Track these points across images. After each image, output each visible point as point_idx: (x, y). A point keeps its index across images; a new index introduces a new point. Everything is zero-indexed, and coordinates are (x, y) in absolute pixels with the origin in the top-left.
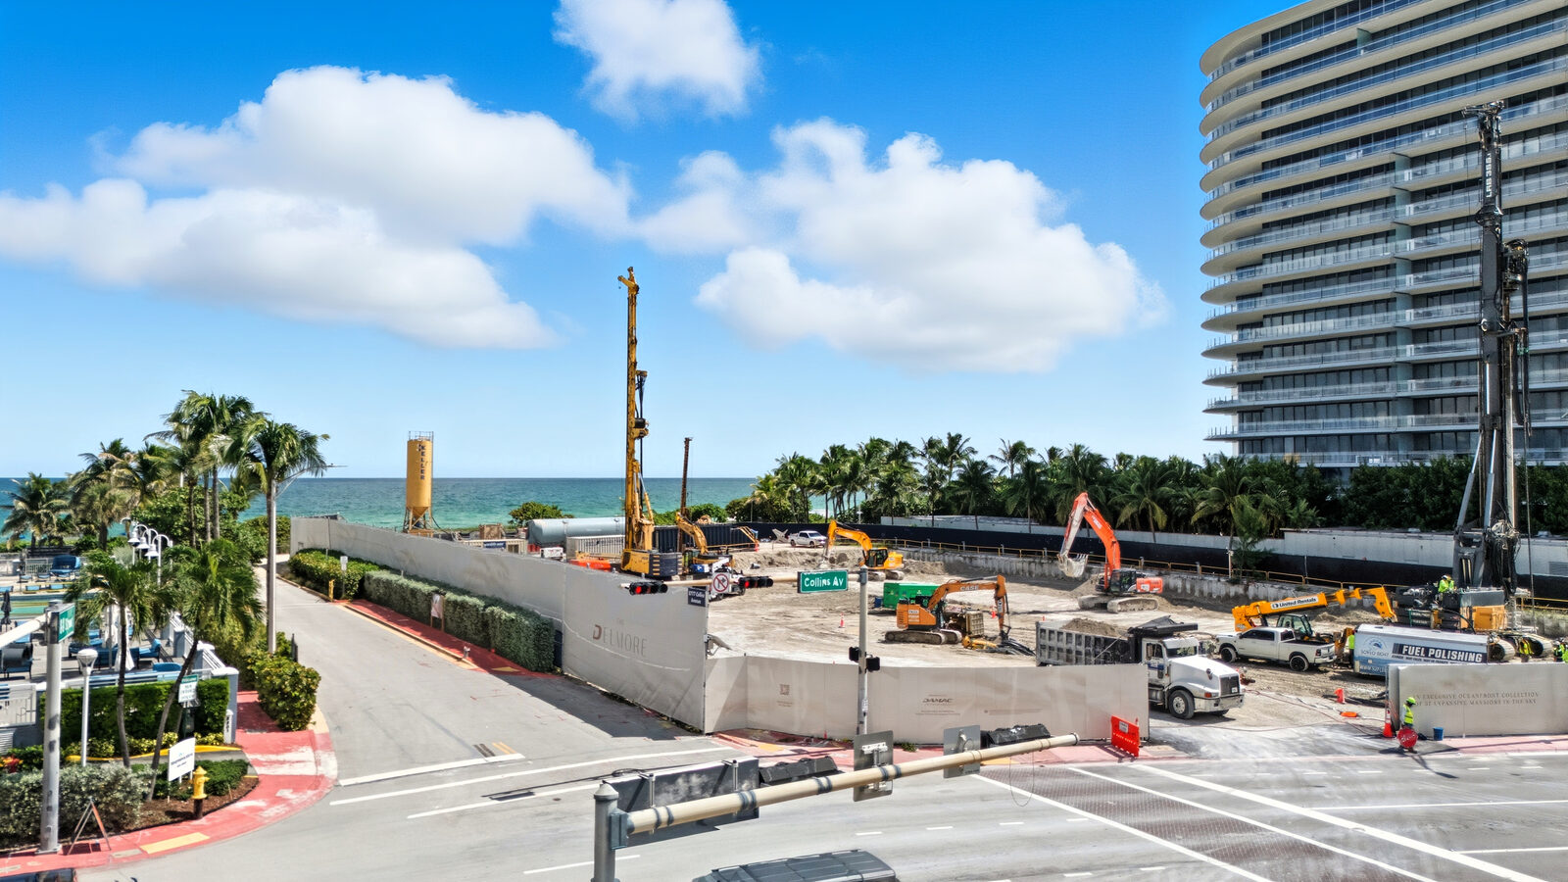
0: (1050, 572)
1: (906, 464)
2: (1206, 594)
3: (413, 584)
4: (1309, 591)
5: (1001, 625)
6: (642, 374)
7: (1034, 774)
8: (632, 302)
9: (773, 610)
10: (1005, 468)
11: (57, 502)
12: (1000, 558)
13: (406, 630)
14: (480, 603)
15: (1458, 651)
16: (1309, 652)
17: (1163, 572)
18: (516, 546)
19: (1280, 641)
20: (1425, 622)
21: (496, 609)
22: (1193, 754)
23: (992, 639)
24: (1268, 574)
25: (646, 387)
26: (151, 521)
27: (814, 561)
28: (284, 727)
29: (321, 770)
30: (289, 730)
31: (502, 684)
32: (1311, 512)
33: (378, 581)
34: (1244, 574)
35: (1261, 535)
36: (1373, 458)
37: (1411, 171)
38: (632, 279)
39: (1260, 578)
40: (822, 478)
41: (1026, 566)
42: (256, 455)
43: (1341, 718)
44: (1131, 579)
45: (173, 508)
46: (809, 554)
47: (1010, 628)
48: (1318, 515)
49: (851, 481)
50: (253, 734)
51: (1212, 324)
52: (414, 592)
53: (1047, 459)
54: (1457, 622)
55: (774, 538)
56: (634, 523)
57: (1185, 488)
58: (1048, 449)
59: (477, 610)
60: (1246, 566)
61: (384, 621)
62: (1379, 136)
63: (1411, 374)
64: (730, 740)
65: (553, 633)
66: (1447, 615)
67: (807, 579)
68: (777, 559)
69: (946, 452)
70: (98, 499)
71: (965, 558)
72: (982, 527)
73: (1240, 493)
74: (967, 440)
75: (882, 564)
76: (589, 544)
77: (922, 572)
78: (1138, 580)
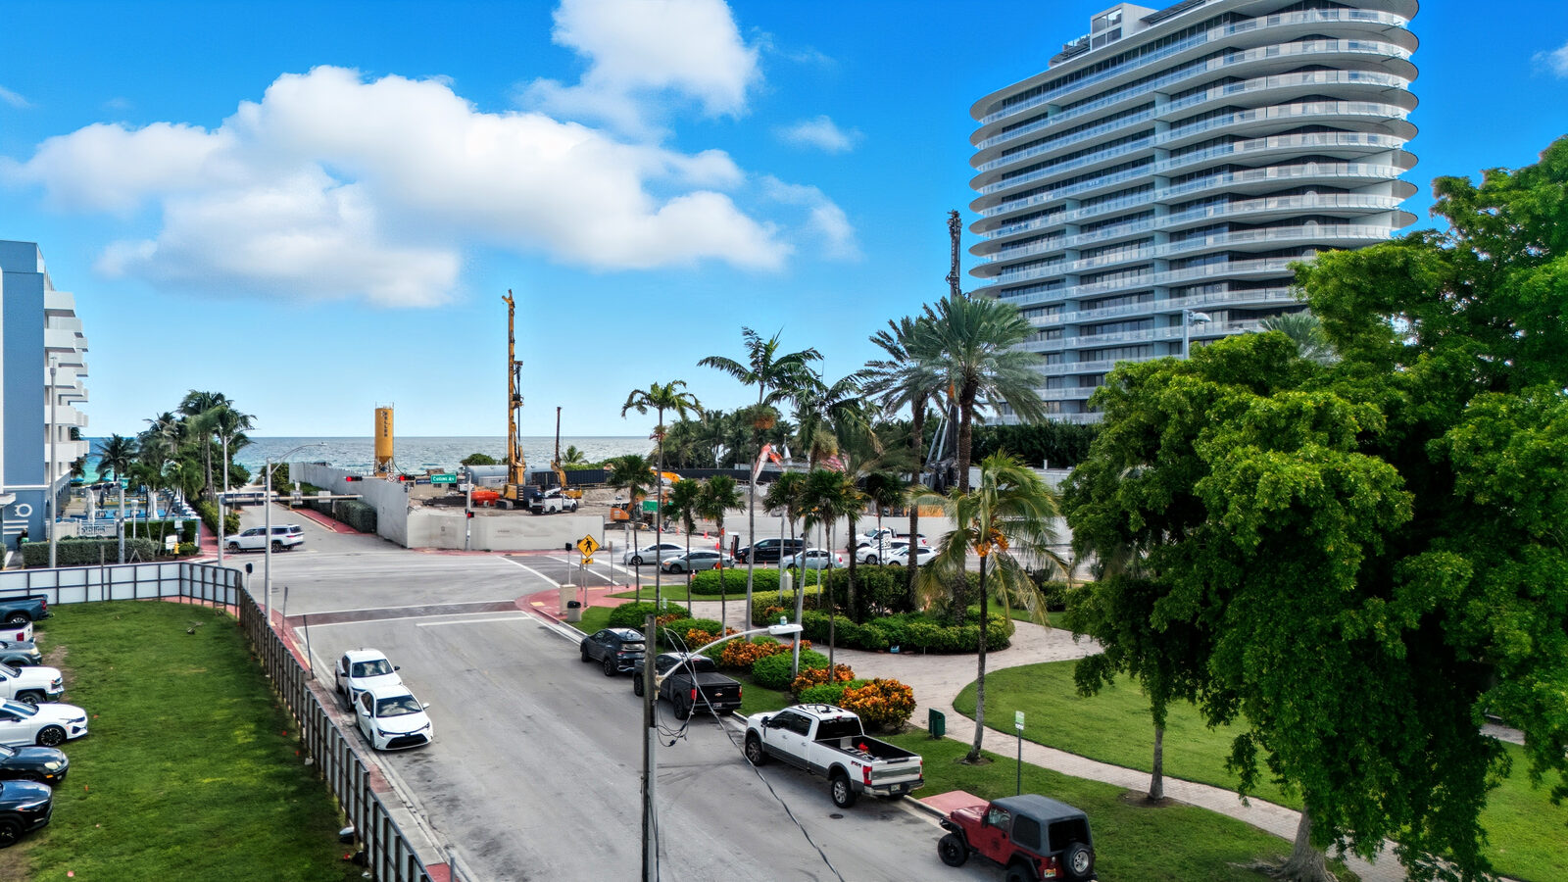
6: (520, 363)
8: (511, 314)
25: (522, 371)
37: (1079, 210)
38: (511, 298)
56: (512, 466)
62: (1065, 183)
63: (1078, 358)
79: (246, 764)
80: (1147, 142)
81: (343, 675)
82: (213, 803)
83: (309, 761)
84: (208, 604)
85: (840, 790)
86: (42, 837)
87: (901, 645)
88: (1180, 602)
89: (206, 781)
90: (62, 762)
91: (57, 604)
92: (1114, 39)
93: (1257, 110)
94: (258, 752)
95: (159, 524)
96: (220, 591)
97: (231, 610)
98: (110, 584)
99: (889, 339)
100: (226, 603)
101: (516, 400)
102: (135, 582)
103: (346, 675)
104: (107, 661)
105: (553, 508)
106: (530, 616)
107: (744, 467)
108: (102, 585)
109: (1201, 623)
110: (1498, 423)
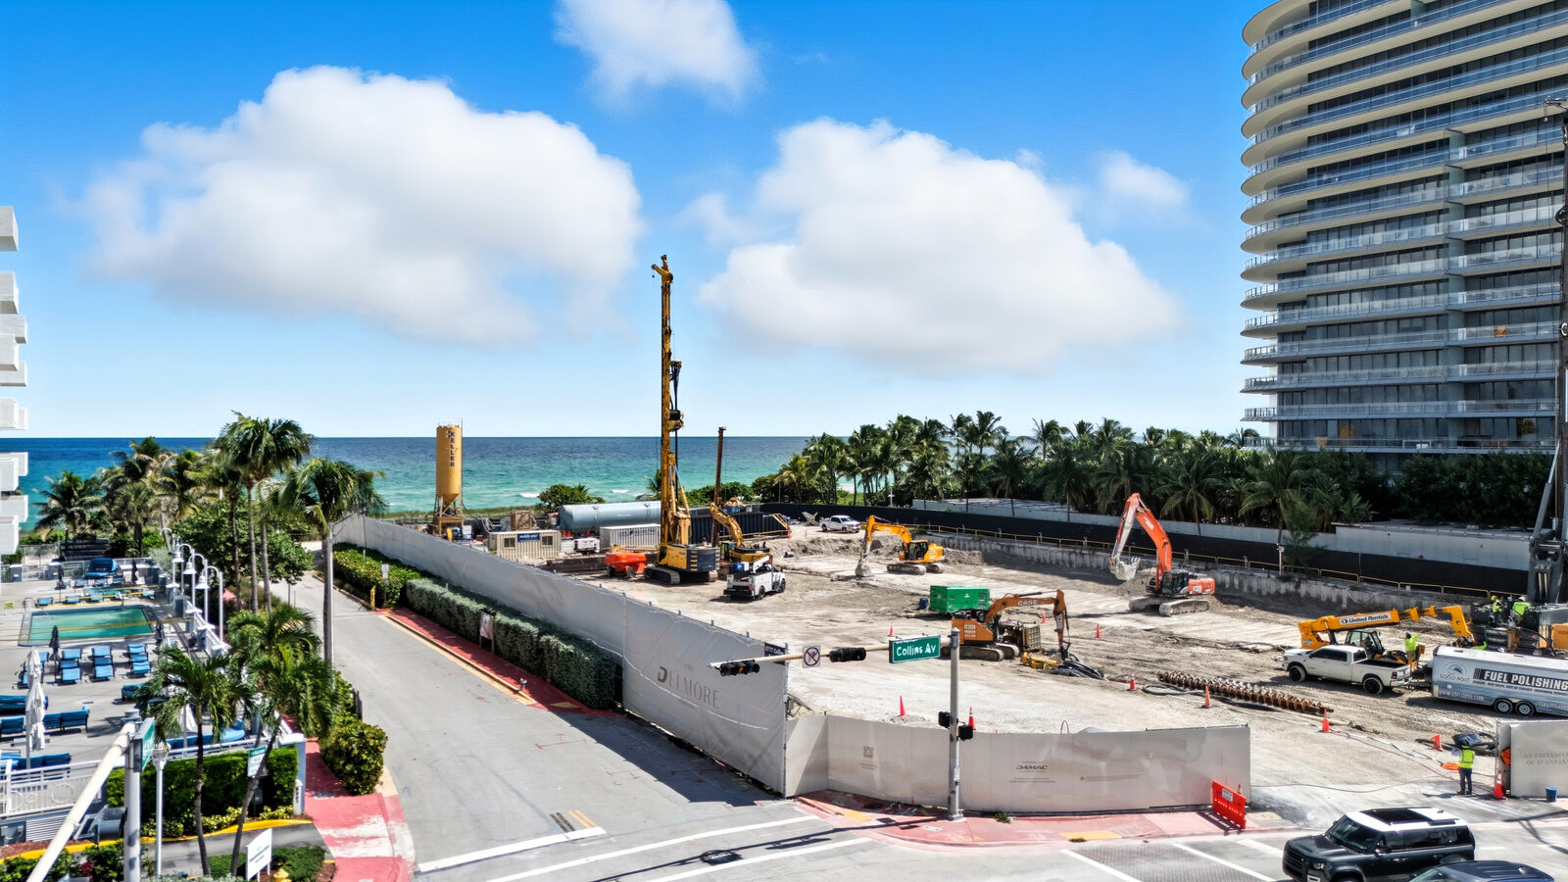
0: (1091, 562)
1: (936, 443)
2: (1255, 590)
3: (460, 600)
4: (1364, 590)
5: (1061, 641)
6: (677, 365)
7: (1141, 854)
8: (666, 290)
9: (817, 612)
10: (1037, 448)
11: (89, 499)
12: (1038, 547)
13: (454, 650)
14: (534, 630)
15: (1543, 678)
16: (1385, 674)
17: (1210, 567)
18: (551, 538)
19: (1353, 662)
20: (1503, 641)
21: (553, 639)
22: (1301, 823)
23: (1050, 653)
24: (1320, 571)
26: (192, 536)
27: (847, 547)
28: (351, 791)
29: (399, 850)
30: (357, 794)
31: (564, 725)
32: (1364, 506)
33: (422, 591)
34: (1295, 571)
35: (1314, 530)
36: (1422, 443)
37: (1466, 148)
38: (665, 267)
39: (1314, 576)
40: (852, 460)
41: (1066, 556)
42: (311, 495)
43: (1443, 771)
44: (1182, 580)
45: (215, 523)
46: (843, 541)
47: (1069, 644)
48: (1370, 510)
49: (881, 464)
50: (322, 798)
51: (1251, 303)
52: (461, 609)
53: (1076, 434)
54: (1536, 641)
55: (803, 520)
56: (670, 516)
57: (1231, 479)
58: (1077, 423)
59: (531, 637)
60: (1297, 563)
61: (431, 638)
62: (1432, 111)
63: (1462, 359)
64: (814, 806)
65: (614, 669)
66: (1525, 634)
67: (899, 648)
68: (811, 547)
69: (978, 430)
70: (133, 499)
71: (1002, 546)
72: (1019, 514)
73: (1291, 487)
74: (999, 419)
75: (923, 556)
76: (622, 534)
77: (960, 562)
78: (1191, 581)
105: (762, 590)
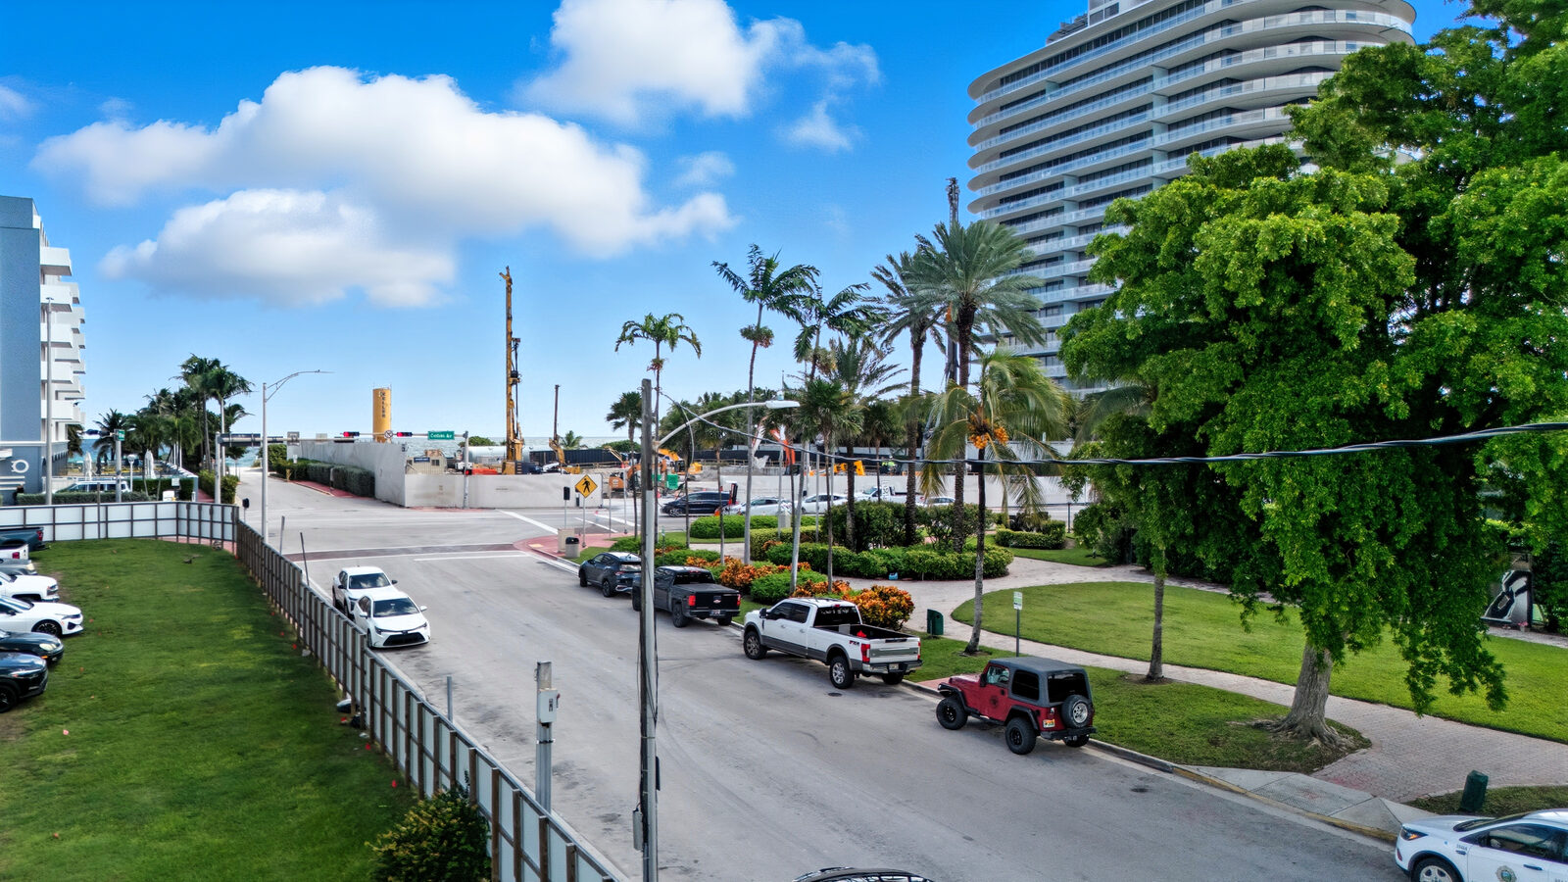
6: (517, 340)
8: (509, 290)
25: (519, 349)
37: (1075, 187)
38: (508, 275)
56: (510, 443)
62: (1063, 160)
79: (242, 653)
80: (1145, 116)
81: (340, 587)
82: (212, 682)
83: (306, 652)
84: (205, 542)
85: (839, 672)
86: (37, 706)
87: (899, 572)
88: (1179, 401)
89: (203, 665)
90: (58, 645)
91: (54, 541)
92: (1112, 14)
93: (1255, 81)
94: (256, 646)
95: (156, 482)
96: (218, 528)
97: (228, 547)
98: (107, 522)
99: (888, 273)
100: (223, 540)
101: (514, 377)
102: (132, 521)
103: (342, 587)
104: (103, 582)
106: (529, 554)
107: (742, 448)
108: (99, 522)
109: (1201, 435)
110: (1500, 191)
